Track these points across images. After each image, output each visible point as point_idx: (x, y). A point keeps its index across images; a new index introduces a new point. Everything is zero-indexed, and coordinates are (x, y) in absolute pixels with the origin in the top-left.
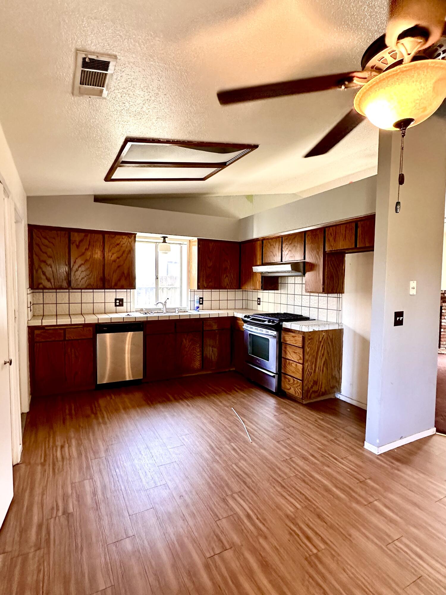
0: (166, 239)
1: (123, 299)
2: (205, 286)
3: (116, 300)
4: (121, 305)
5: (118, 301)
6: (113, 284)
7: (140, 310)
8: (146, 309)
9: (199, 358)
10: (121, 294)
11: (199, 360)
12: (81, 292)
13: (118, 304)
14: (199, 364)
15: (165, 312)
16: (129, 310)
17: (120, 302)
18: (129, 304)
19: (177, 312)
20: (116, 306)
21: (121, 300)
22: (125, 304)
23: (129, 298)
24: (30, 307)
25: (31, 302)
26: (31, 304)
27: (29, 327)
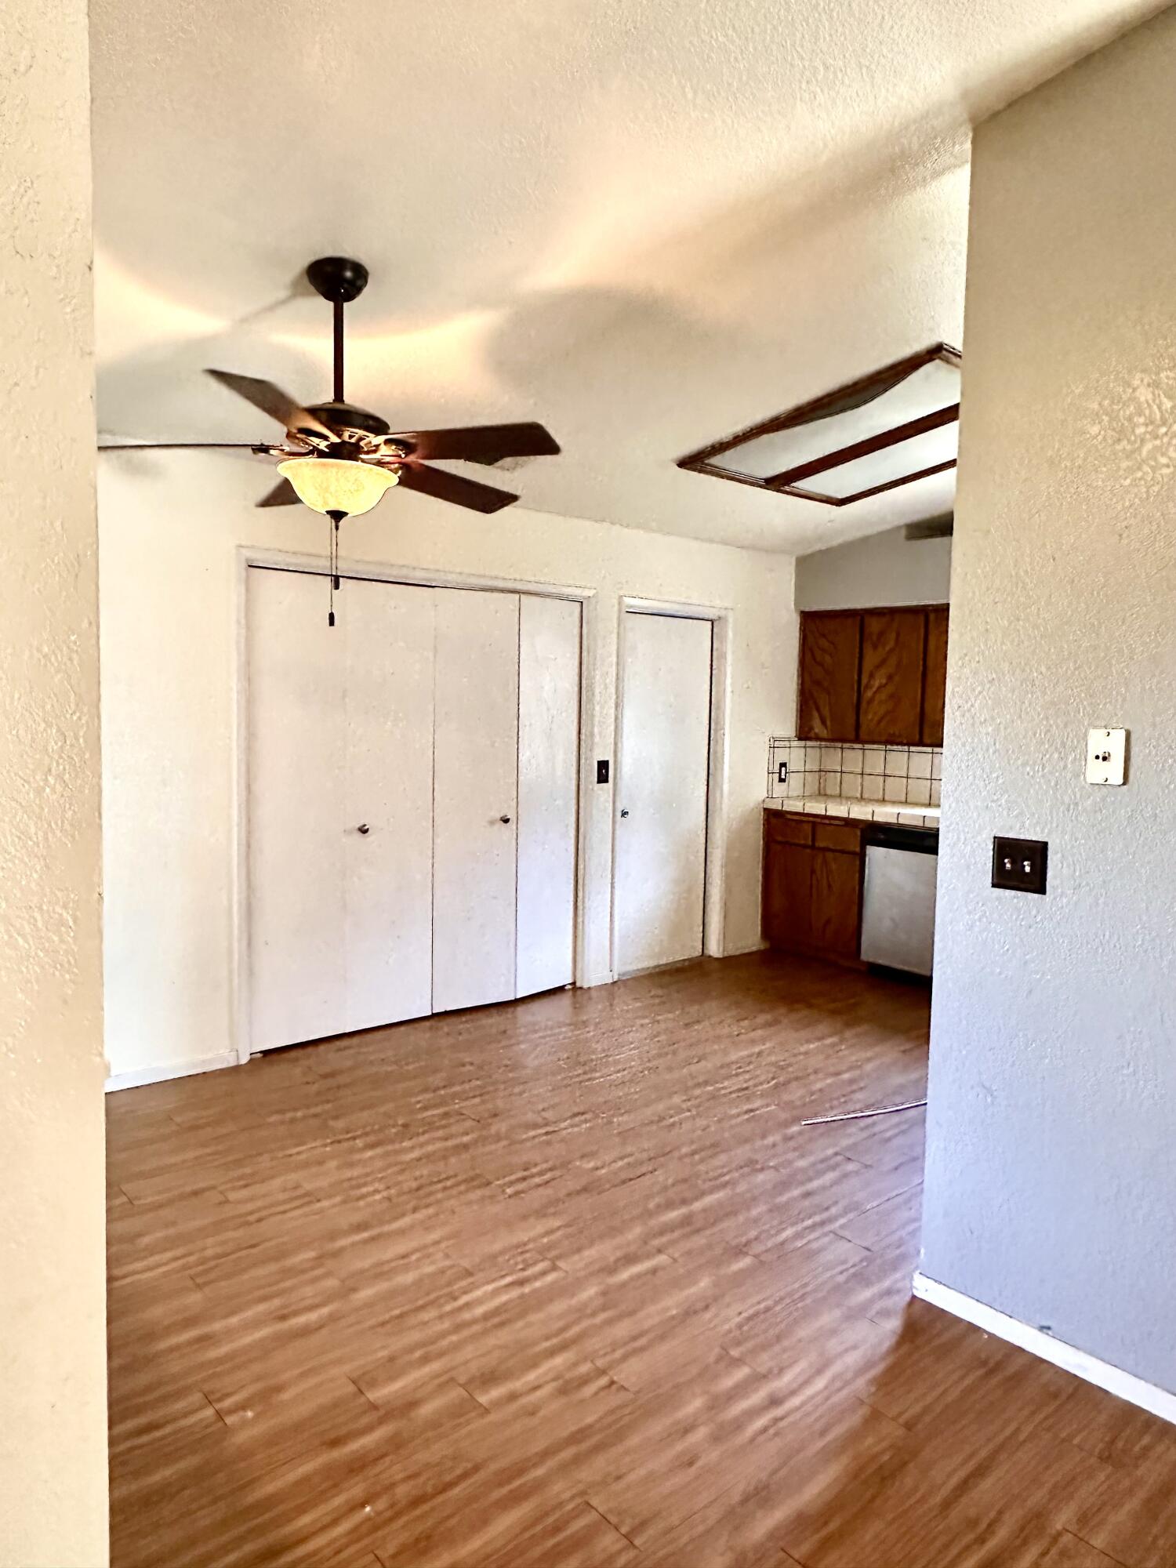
24: (780, 773)
25: (783, 765)
26: (783, 769)
27: (765, 810)
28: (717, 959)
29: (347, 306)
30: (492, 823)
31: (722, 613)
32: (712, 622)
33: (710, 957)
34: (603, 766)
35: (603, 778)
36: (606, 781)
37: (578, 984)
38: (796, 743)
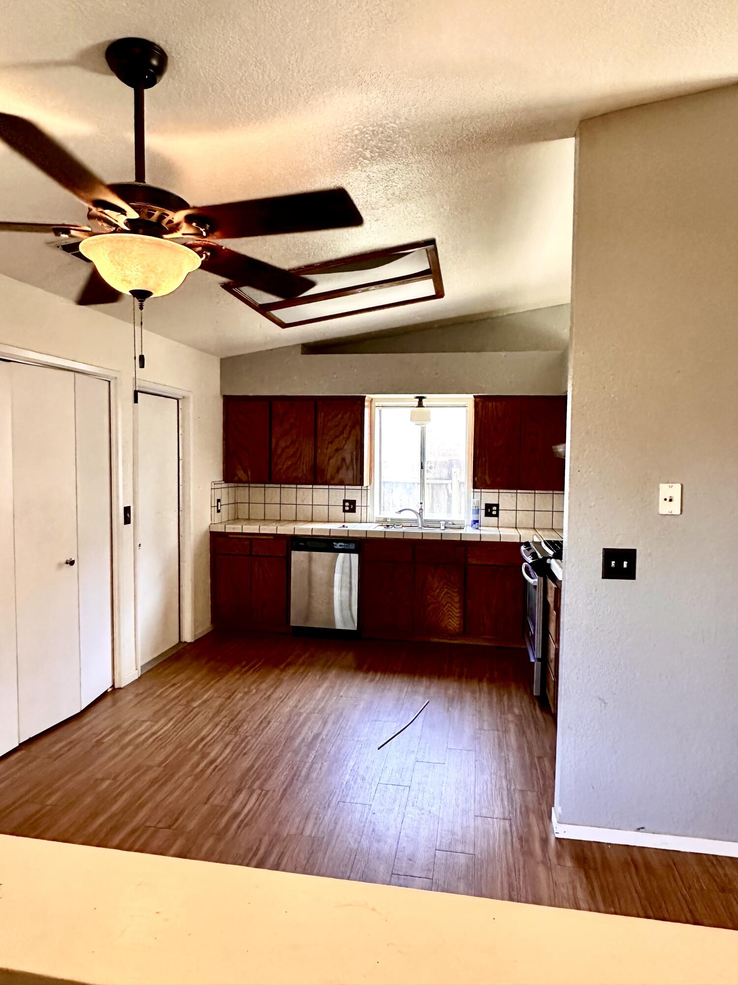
0: (423, 400)
1: (355, 501)
2: (489, 483)
3: (345, 501)
4: (353, 510)
5: (347, 504)
6: (329, 477)
7: (382, 520)
8: (392, 519)
9: (458, 613)
10: (352, 493)
11: (458, 617)
12: (297, 488)
13: (347, 508)
14: (458, 622)
15: (420, 526)
16: (364, 519)
17: (350, 506)
18: (364, 509)
19: (443, 528)
20: (344, 511)
21: (353, 503)
22: (358, 509)
23: (364, 499)
24: (218, 506)
25: (219, 501)
26: (219, 503)
27: (212, 533)
28: (191, 643)
29: (147, 92)
30: (60, 566)
31: (185, 394)
32: (178, 400)
33: (185, 642)
34: (127, 510)
35: (127, 521)
36: (130, 523)
37: (116, 686)
38: (224, 485)
